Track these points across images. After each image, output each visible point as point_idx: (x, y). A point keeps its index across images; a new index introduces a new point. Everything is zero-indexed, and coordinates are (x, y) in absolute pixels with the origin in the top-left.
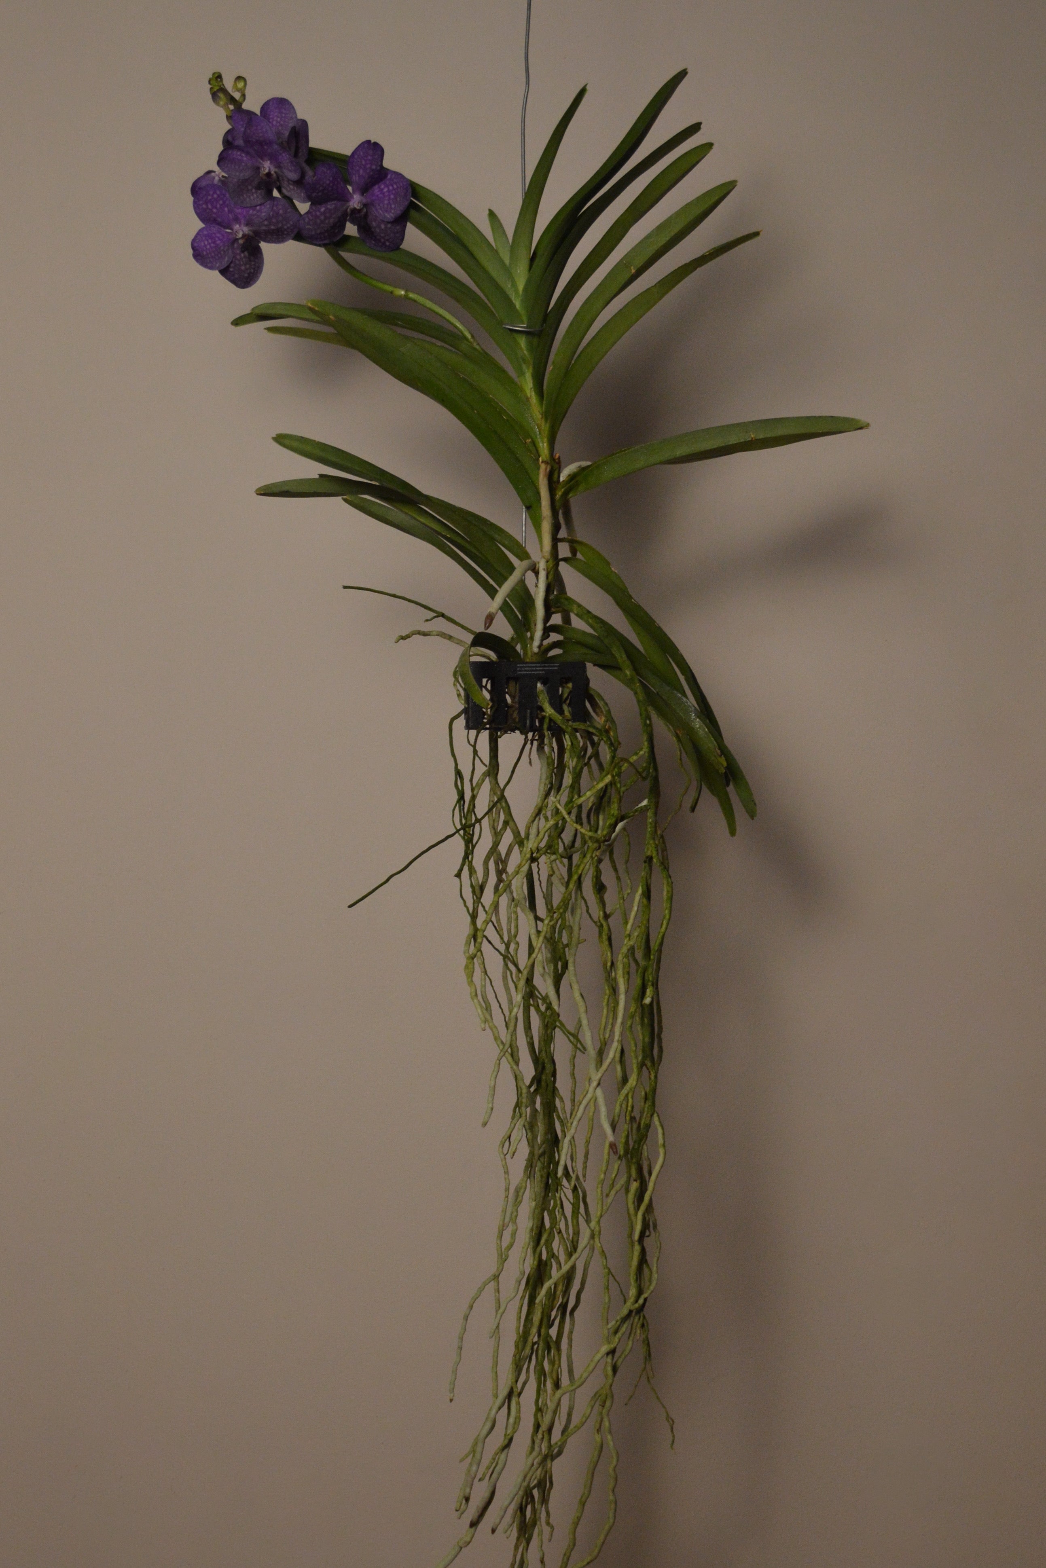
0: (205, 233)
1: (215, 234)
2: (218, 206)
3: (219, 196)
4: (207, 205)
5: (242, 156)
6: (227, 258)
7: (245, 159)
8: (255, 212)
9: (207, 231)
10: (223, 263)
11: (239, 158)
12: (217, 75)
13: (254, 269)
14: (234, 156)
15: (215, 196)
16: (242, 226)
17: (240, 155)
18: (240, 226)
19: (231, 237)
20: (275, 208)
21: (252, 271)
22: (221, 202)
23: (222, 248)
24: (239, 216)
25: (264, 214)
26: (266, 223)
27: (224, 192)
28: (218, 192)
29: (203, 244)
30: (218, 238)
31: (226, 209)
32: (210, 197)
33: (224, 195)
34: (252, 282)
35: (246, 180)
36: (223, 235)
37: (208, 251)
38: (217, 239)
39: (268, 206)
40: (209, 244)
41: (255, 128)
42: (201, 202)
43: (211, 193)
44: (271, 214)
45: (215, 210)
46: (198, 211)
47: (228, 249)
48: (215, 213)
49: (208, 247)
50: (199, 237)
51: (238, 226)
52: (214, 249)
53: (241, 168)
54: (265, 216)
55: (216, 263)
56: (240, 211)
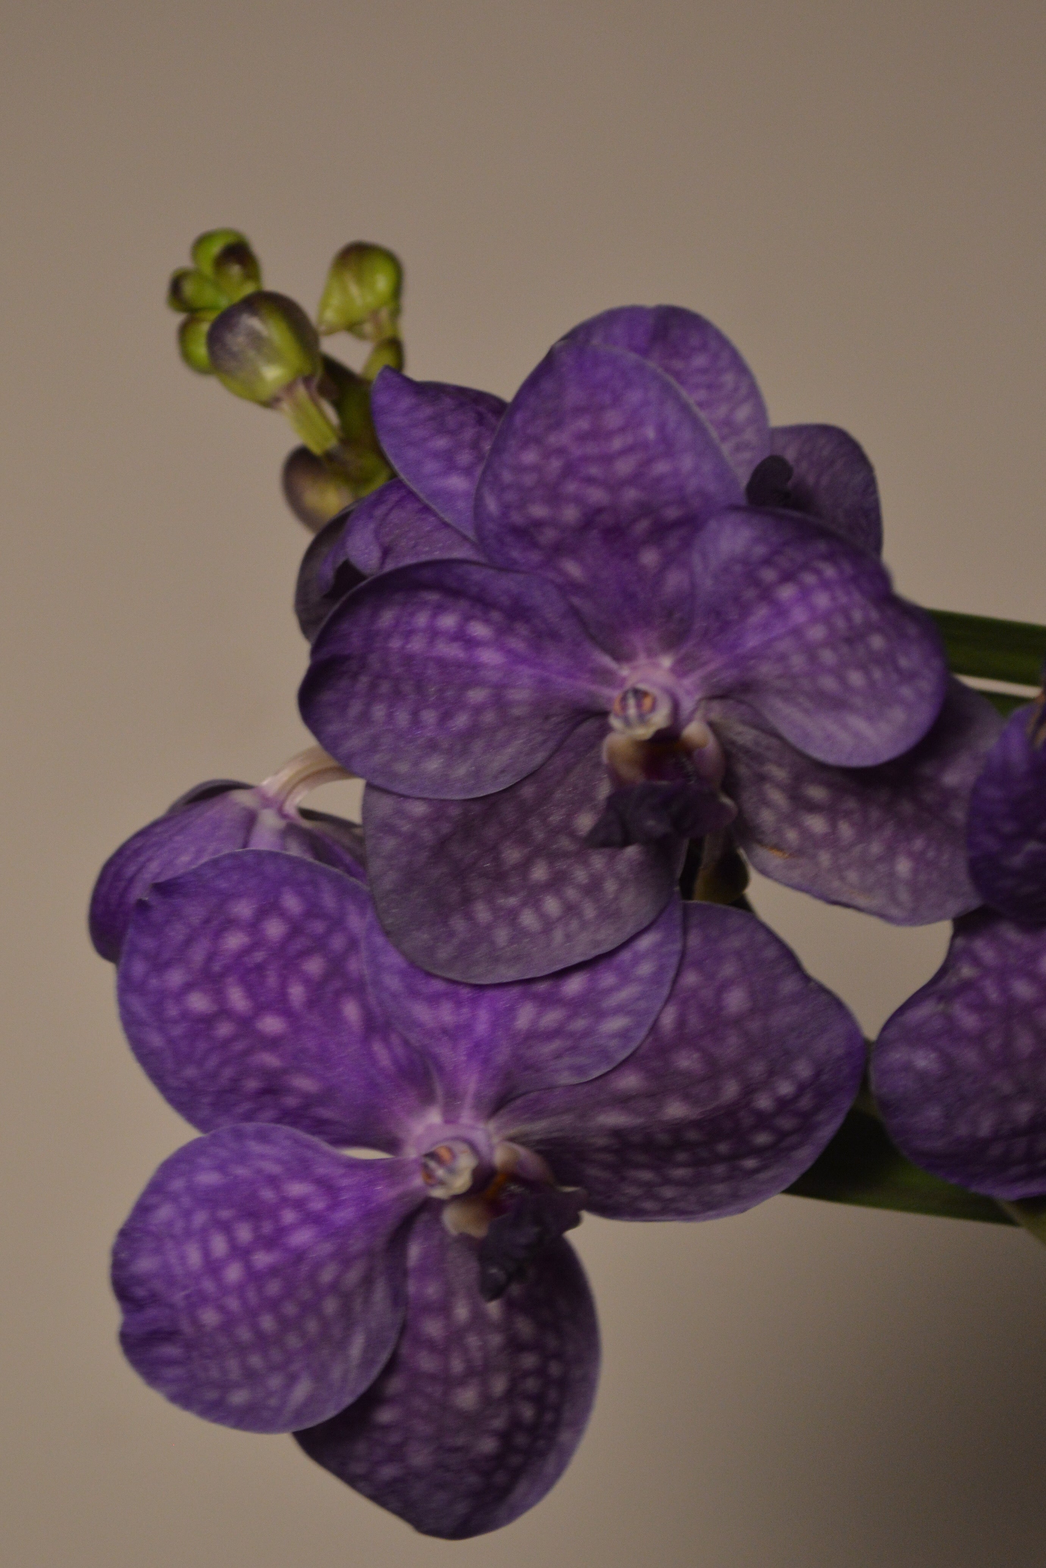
0: (208, 1178)
1: (273, 1181)
2: (297, 993)
3: (295, 929)
4: (219, 995)
5: (470, 643)
6: (357, 1347)
7: (489, 657)
8: (552, 1017)
9: (221, 1168)
10: (336, 1373)
11: (452, 651)
14: (417, 645)
15: (274, 929)
16: (466, 1116)
17: (460, 636)
18: (450, 1119)
19: (385, 1193)
20: (691, 978)
22: (314, 966)
23: (327, 1275)
24: (444, 1051)
25: (616, 1024)
26: (630, 1081)
27: (329, 900)
28: (292, 903)
29: (194, 1257)
30: (299, 1204)
31: (351, 1011)
32: (234, 941)
33: (337, 923)
35: (491, 802)
36: (327, 1186)
37: (233, 1304)
38: (289, 1216)
39: (646, 969)
40: (240, 1252)
42: (176, 978)
43: (244, 909)
44: (668, 1019)
45: (272, 1024)
46: (156, 1040)
47: (368, 1281)
48: (272, 1043)
49: (234, 1273)
50: (165, 1212)
51: (434, 1117)
52: (274, 1288)
53: (461, 721)
54: (624, 1035)
55: (292, 1379)
56: (447, 1014)
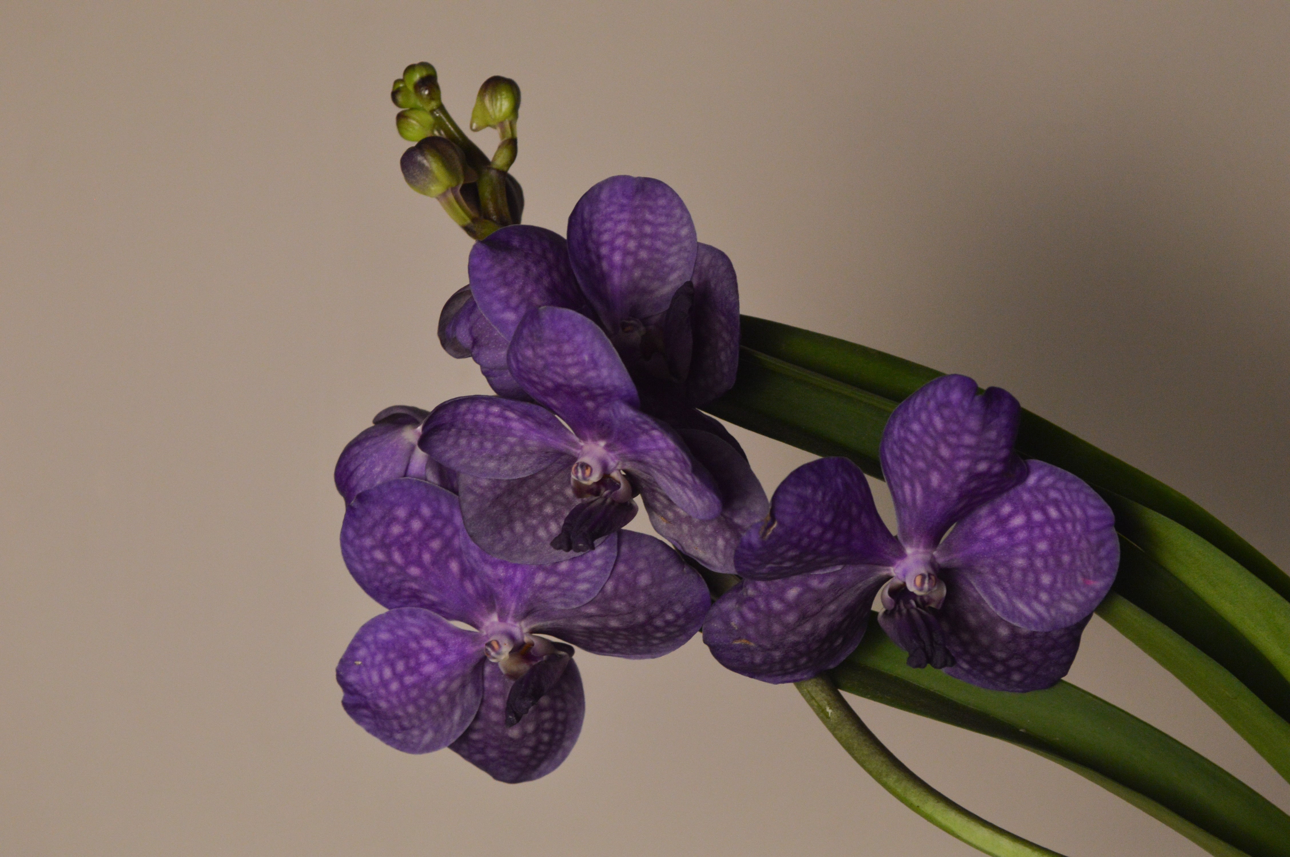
0: (384, 636)
1: (417, 639)
2: (427, 557)
3: (427, 525)
4: (389, 555)
5: (506, 419)
6: (457, 716)
7: (517, 426)
8: (552, 580)
9: (391, 631)
10: (446, 728)
11: (498, 421)
12: (417, 77)
13: (552, 732)
14: (480, 417)
15: (416, 525)
16: (510, 621)
17: (501, 415)
18: (502, 619)
19: (471, 649)
20: (622, 568)
21: (546, 738)
22: (436, 544)
23: (442, 686)
24: (499, 589)
25: (583, 586)
26: (592, 610)
27: (445, 509)
28: (426, 511)
29: (376, 678)
30: (429, 651)
31: (454, 566)
32: (396, 530)
33: (448, 520)
34: (545, 764)
35: (523, 481)
36: (443, 643)
37: (394, 700)
38: (424, 657)
39: (599, 562)
40: (398, 677)
41: (554, 348)
42: (368, 542)
43: (401, 513)
44: (609, 587)
45: (414, 571)
46: (359, 567)
47: (463, 686)
48: (415, 579)
49: (394, 686)
50: (362, 652)
51: (495, 618)
52: (414, 693)
53: (504, 448)
54: (587, 592)
55: (424, 732)
56: (501, 572)
